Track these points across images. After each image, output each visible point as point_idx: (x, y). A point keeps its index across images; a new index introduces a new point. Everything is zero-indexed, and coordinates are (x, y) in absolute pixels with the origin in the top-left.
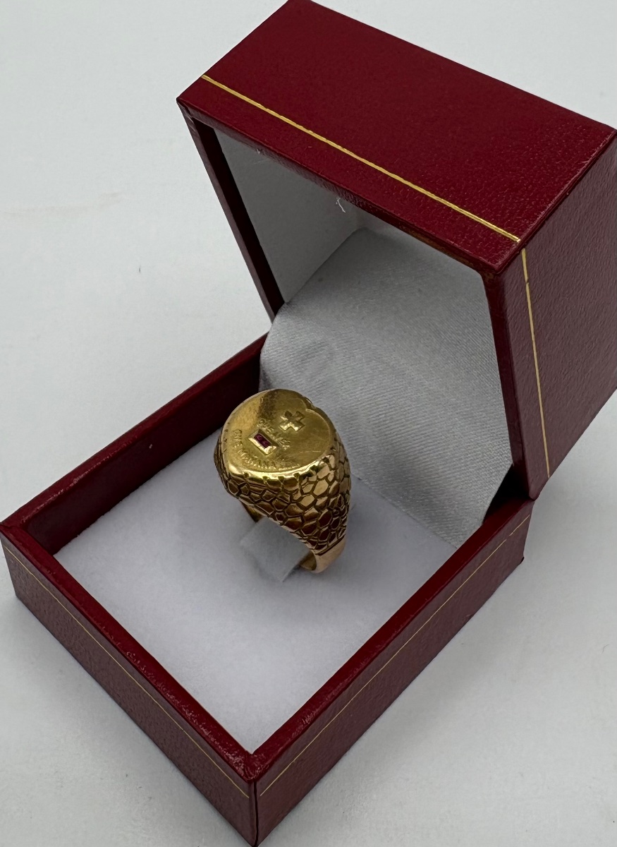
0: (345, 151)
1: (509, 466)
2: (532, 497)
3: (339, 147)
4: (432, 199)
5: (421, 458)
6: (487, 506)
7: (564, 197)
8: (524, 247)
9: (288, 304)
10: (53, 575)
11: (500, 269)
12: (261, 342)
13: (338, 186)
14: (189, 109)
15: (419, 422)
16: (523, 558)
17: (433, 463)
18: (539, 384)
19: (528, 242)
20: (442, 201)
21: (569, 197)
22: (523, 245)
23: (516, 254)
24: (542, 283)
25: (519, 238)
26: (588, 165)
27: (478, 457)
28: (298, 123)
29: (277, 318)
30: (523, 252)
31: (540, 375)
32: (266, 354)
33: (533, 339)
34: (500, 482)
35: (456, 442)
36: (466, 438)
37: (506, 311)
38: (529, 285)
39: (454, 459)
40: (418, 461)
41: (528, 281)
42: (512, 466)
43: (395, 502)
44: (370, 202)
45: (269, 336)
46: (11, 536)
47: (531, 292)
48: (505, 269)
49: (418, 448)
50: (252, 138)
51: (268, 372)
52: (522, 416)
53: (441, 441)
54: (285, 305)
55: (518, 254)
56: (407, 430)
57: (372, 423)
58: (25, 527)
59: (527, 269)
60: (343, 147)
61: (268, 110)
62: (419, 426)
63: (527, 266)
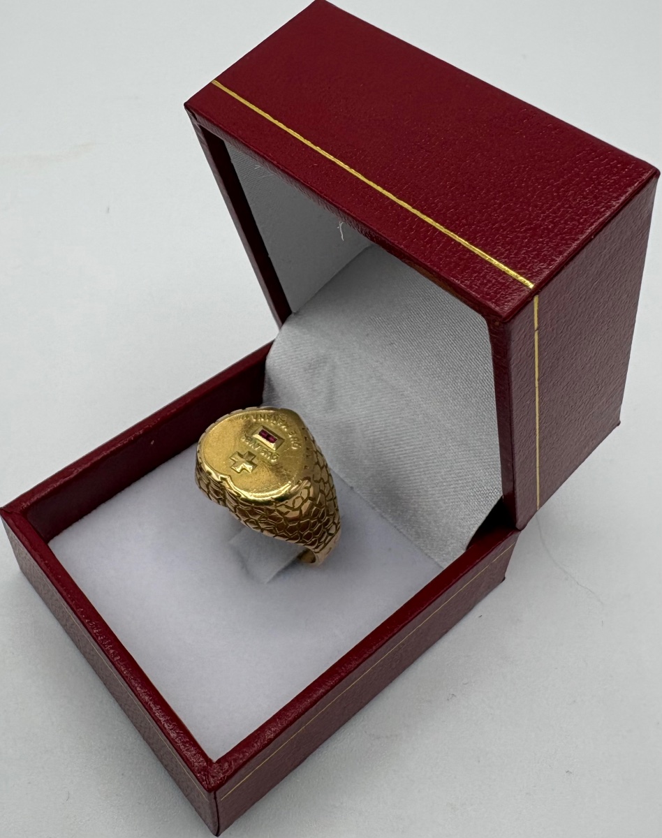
0: (353, 171)
1: (499, 498)
2: (518, 528)
3: (346, 167)
4: (440, 232)
5: (411, 478)
6: (473, 533)
7: (588, 240)
8: (537, 294)
9: (295, 314)
10: (45, 564)
11: (507, 317)
12: (266, 350)
13: (341, 210)
14: (196, 115)
15: (413, 444)
16: (504, 579)
17: (424, 485)
18: (537, 427)
19: (541, 289)
20: (451, 234)
21: (593, 242)
22: (536, 291)
23: (527, 301)
24: (553, 330)
25: (532, 283)
26: (618, 207)
27: (468, 484)
28: (305, 138)
29: (285, 327)
30: (536, 299)
31: (539, 420)
32: (272, 361)
33: (537, 385)
34: (488, 512)
35: (448, 468)
36: (458, 464)
37: (510, 359)
38: (539, 333)
39: (445, 484)
40: (408, 481)
41: (538, 329)
42: (501, 497)
43: (383, 514)
44: (373, 230)
45: (275, 343)
46: (11, 521)
47: (540, 340)
48: (514, 317)
49: (410, 468)
50: (257, 150)
51: (272, 378)
52: (517, 458)
53: (433, 465)
54: (292, 315)
55: (530, 302)
56: (401, 449)
57: (367, 439)
58: (24, 513)
59: (538, 317)
60: (351, 167)
61: (276, 122)
62: (412, 447)
63: (538, 313)
